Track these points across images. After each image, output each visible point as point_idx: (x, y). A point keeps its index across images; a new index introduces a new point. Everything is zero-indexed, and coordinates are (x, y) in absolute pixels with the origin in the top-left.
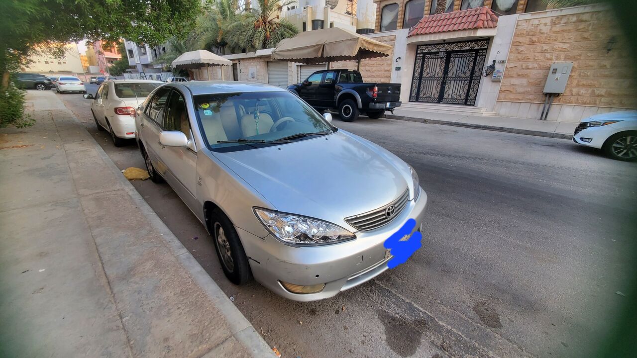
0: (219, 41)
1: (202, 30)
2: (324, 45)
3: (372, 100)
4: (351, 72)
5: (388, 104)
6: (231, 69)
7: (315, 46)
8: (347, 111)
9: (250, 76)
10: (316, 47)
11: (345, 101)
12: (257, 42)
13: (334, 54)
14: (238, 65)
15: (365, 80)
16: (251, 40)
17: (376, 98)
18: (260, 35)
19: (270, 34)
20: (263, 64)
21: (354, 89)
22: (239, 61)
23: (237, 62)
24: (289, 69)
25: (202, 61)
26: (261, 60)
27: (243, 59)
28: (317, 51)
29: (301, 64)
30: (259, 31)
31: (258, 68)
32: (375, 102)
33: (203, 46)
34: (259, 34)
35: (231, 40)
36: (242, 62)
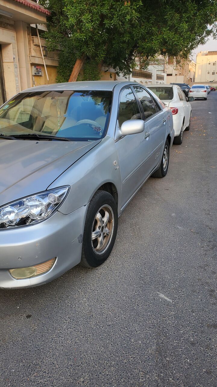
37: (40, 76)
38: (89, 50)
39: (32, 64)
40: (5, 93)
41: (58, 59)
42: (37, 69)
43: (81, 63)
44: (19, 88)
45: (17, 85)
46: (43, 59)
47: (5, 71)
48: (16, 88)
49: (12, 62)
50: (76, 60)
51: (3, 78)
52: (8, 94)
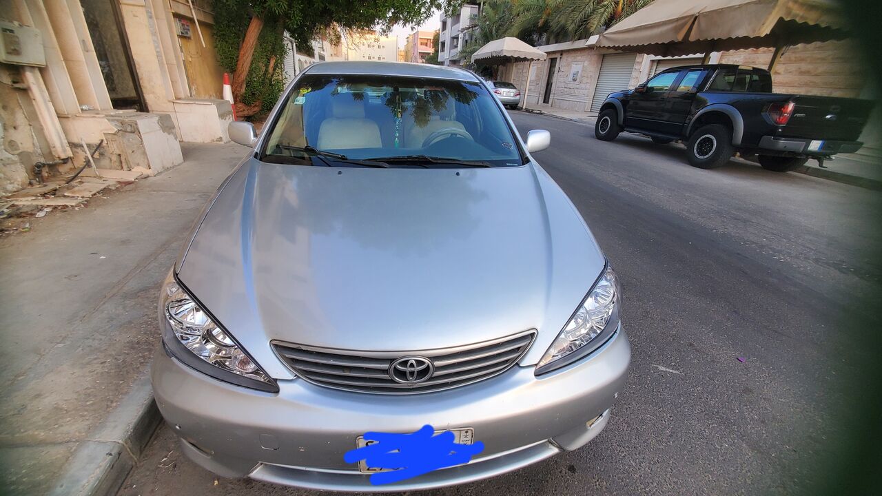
0: (540, 25)
1: (522, 8)
2: (696, 17)
3: (772, 131)
4: (746, 72)
5: (815, 145)
6: (547, 65)
7: (678, 20)
8: (705, 146)
9: (571, 76)
10: (680, 22)
11: (708, 126)
12: (596, 22)
13: (715, 34)
14: (558, 60)
15: (776, 90)
16: (585, 20)
17: (782, 128)
18: (605, 11)
19: (623, 9)
20: (595, 58)
21: (733, 104)
22: (562, 55)
23: (558, 56)
24: (636, 67)
25: (505, 54)
26: (593, 52)
27: (568, 51)
28: (677, 30)
29: (659, 57)
30: (605, 5)
31: (585, 64)
32: (778, 136)
33: (516, 32)
34: (602, 10)
35: (557, 21)
36: (565, 56)
37: (189, 38)
38: (279, 4)
39: (176, 15)
40: (132, 63)
41: (212, 11)
42: (183, 25)
43: (260, 25)
44: (161, 56)
45: (158, 50)
46: (191, 9)
47: (126, 20)
48: (157, 56)
49: (142, 6)
50: (251, 19)
51: (124, 34)
52: (139, 65)
